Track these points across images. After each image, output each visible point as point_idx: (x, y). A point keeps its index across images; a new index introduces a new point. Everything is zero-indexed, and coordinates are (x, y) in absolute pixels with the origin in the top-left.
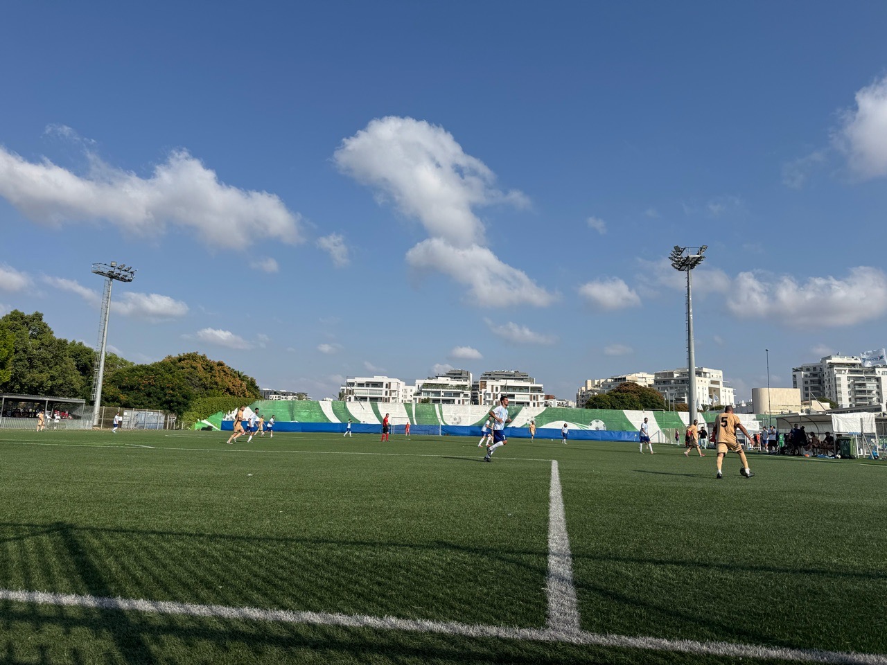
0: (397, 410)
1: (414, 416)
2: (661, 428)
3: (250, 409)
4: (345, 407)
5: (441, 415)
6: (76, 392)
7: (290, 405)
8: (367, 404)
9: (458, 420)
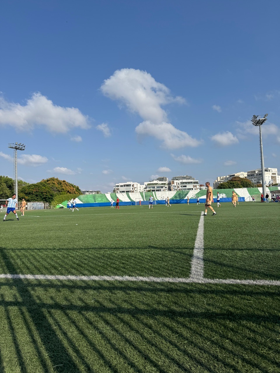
0: (137, 195)
1: (144, 197)
2: (250, 195)
3: (78, 199)
4: (116, 196)
5: (156, 196)
6: (8, 197)
7: (93, 196)
8: (125, 194)
9: (162, 198)
